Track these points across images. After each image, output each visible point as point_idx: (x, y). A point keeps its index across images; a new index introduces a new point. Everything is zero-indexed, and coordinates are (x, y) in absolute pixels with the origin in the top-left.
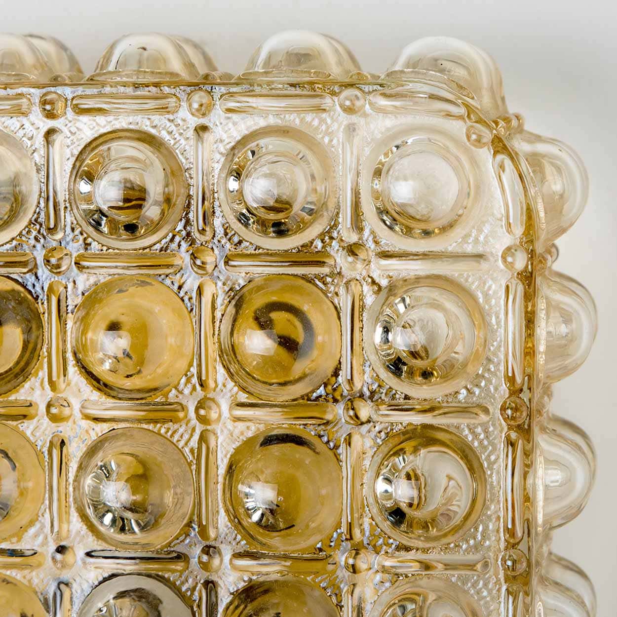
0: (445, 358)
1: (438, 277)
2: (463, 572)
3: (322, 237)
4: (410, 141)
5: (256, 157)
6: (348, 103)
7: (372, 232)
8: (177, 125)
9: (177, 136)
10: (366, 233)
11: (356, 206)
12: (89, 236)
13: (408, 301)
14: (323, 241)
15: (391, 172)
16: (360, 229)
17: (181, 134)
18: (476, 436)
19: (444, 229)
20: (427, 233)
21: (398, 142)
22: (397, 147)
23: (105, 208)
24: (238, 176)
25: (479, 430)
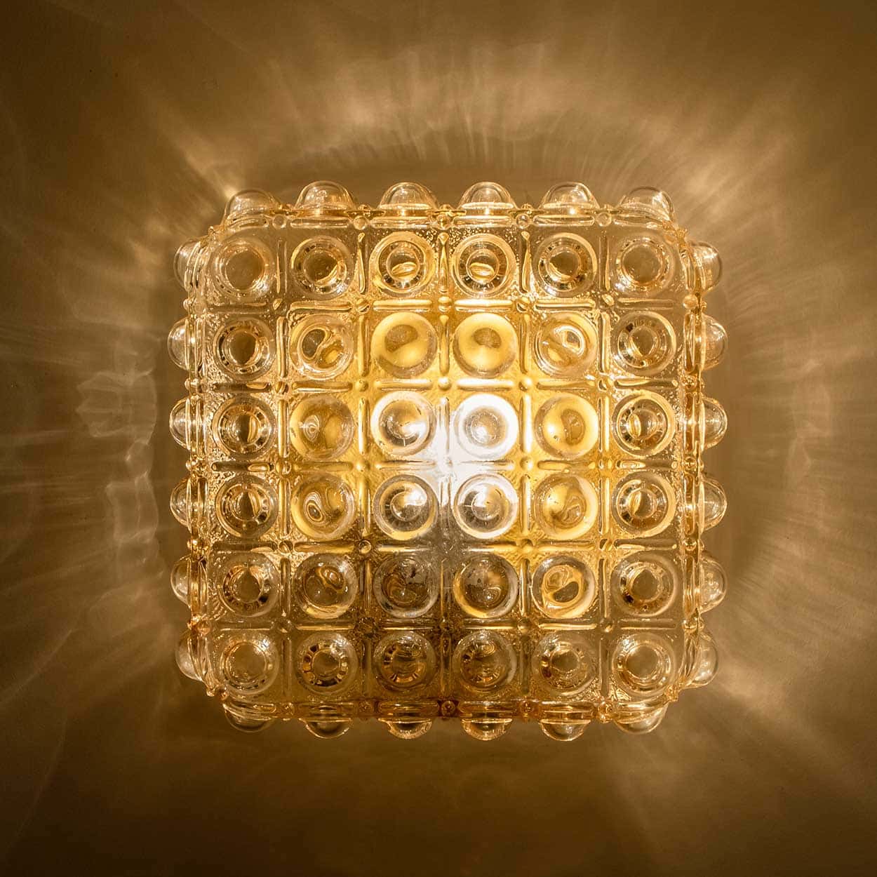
2: (663, 469)
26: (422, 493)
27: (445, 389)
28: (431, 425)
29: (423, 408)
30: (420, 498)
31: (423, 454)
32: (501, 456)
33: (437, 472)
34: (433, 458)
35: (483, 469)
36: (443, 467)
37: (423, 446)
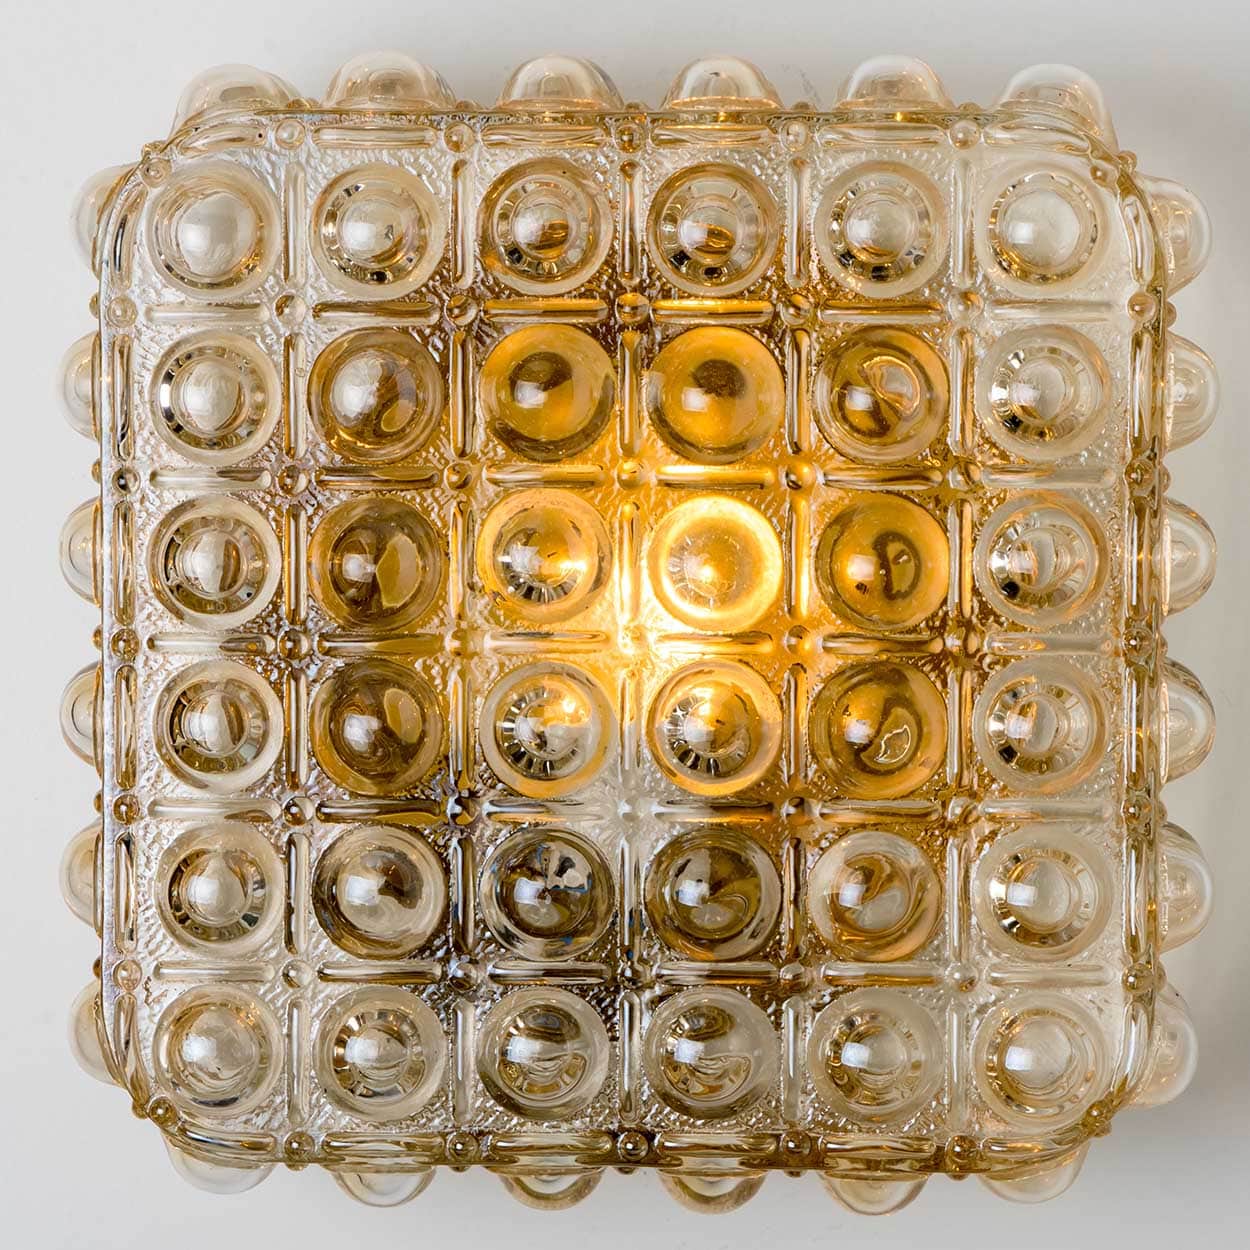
0: (1065, 417)
1: (1058, 327)
2: (1083, 653)
3: (929, 284)
4: (1027, 179)
5: (858, 195)
6: (960, 136)
7: (986, 278)
8: (770, 160)
9: (770, 171)
10: (979, 279)
11: (970, 251)
12: (668, 282)
13: (1022, 356)
14: (930, 287)
15: (1009, 212)
16: (973, 274)
17: (774, 170)
18: (1098, 503)
19: (1062, 276)
20: (1044, 279)
21: (1014, 181)
22: (1014, 187)
23: (689, 249)
24: (838, 217)
25: (1102, 496)
26: (582, 701)
27: (630, 485)
28: (601, 559)
29: (586, 523)
30: (576, 711)
31: (585, 619)
32: (745, 625)
33: (613, 658)
34: (603, 629)
35: (710, 651)
36: (626, 647)
37: (584, 606)
